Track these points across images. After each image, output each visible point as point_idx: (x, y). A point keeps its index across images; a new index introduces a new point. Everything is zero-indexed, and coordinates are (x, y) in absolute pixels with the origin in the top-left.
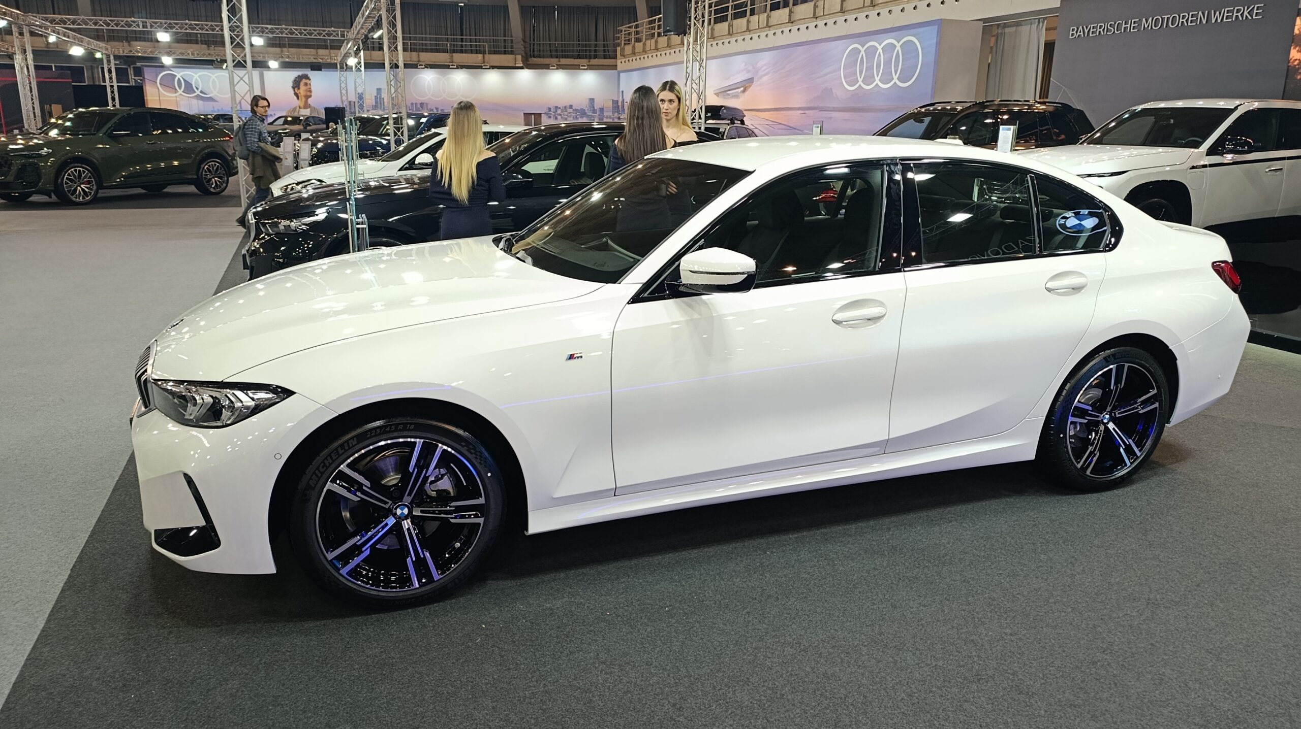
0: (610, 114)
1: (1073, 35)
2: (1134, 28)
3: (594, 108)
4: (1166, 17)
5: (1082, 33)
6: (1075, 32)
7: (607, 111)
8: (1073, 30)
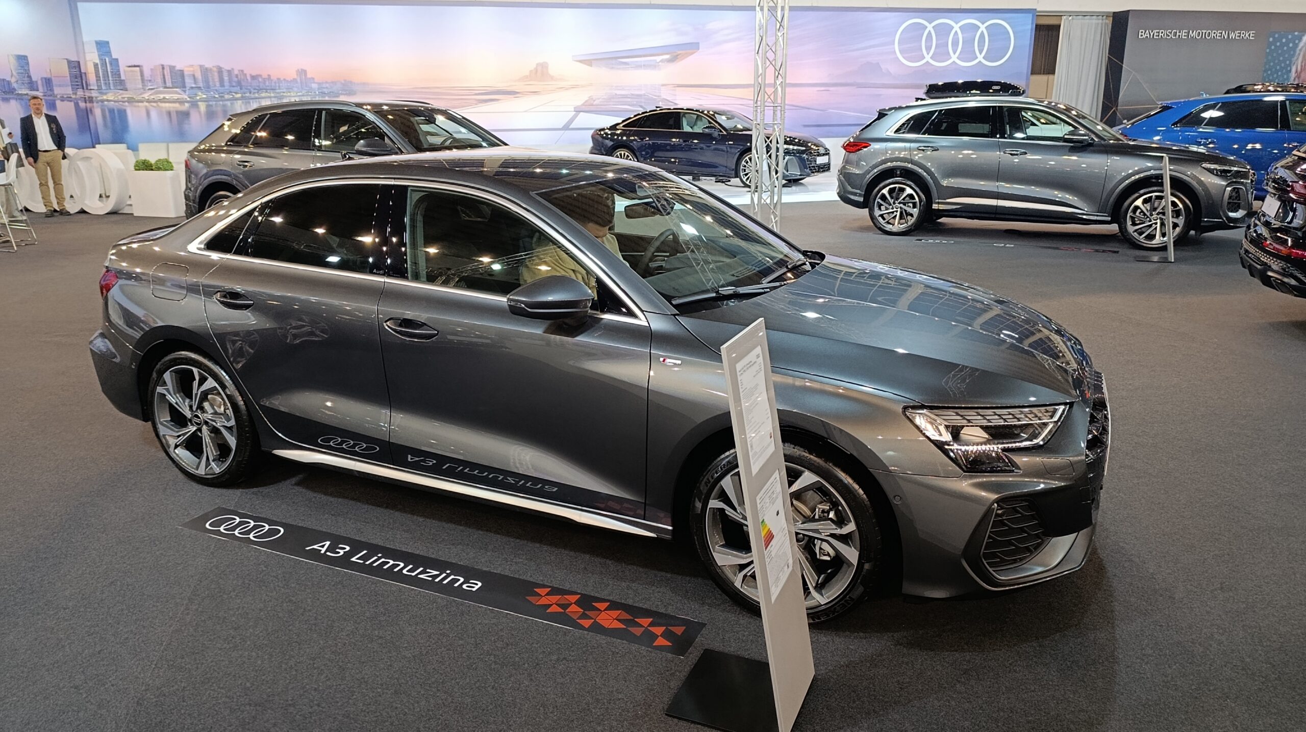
0: (69, 91)
1: (1142, 36)
2: (1185, 36)
3: (29, 77)
4: (1204, 31)
5: (1148, 35)
6: (1143, 34)
7: (60, 86)
8: (1142, 32)
